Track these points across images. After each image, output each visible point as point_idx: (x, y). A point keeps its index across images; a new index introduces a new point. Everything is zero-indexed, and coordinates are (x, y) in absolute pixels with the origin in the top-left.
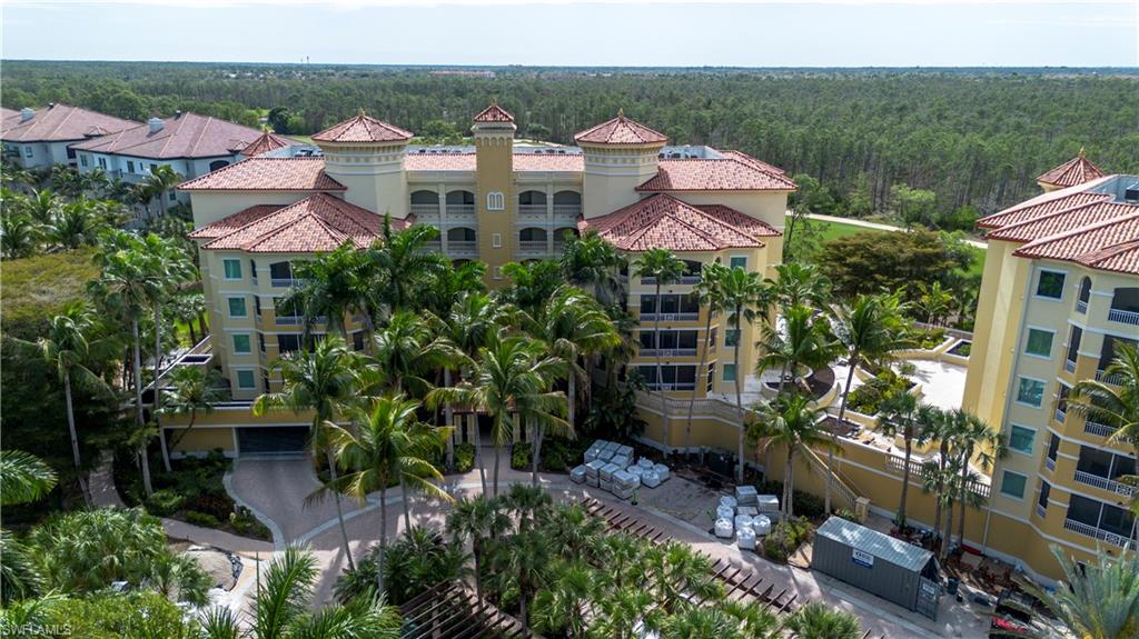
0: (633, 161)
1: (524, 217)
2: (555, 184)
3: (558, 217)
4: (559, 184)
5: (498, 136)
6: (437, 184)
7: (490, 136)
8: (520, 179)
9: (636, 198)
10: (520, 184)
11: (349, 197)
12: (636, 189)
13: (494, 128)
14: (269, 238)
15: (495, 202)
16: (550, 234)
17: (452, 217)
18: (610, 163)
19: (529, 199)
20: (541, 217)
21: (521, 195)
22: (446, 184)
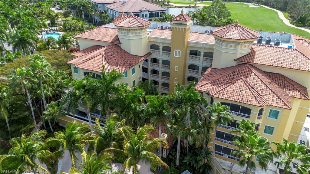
0: (235, 47)
1: (191, 60)
2: (204, 49)
3: (205, 62)
4: (207, 49)
5: (180, 27)
6: (159, 43)
7: (177, 27)
8: (190, 45)
9: (235, 64)
10: (190, 47)
11: (122, 46)
12: (235, 60)
13: (179, 24)
14: (84, 62)
15: (177, 54)
16: (200, 68)
17: (164, 56)
18: (224, 46)
19: (194, 53)
20: (198, 61)
21: (191, 51)
22: (162, 43)
